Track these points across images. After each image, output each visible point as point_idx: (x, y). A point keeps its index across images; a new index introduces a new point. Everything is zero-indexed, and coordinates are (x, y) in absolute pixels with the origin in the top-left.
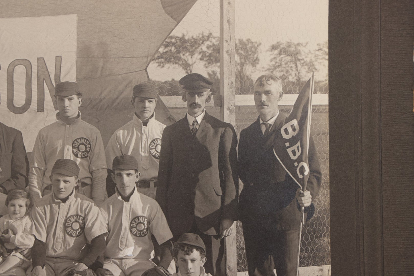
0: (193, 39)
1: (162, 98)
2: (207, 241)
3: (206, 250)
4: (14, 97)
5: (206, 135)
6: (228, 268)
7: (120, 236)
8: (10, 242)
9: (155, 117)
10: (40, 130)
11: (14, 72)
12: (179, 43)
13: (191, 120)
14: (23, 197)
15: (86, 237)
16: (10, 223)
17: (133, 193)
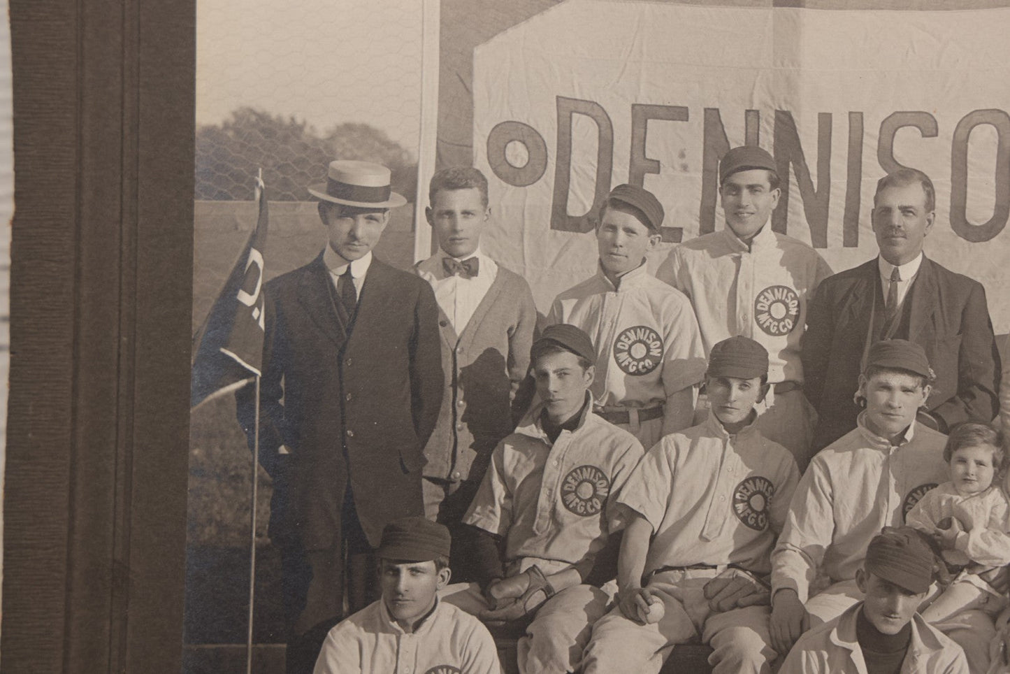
4: (968, 202)
8: (957, 548)
11: (970, 140)
14: (985, 442)
16: (955, 502)
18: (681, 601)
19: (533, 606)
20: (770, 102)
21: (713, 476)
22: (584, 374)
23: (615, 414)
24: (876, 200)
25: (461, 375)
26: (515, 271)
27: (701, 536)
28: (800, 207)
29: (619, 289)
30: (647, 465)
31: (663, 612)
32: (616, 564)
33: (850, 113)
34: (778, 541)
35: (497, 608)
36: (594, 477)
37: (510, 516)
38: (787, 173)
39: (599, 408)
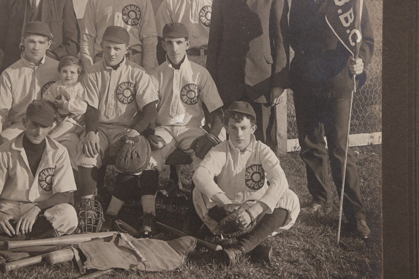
2: (258, 108)
3: (256, 118)
6: (279, 136)
17: (184, 60)
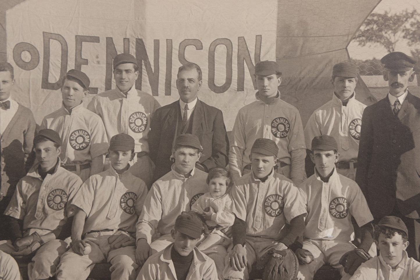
0: (397, 16)
1: (363, 77)
4: (215, 76)
5: (408, 116)
7: (319, 216)
8: (211, 219)
9: (355, 96)
10: (240, 109)
11: (215, 51)
12: (381, 21)
13: (392, 100)
14: (223, 175)
15: (285, 218)
18: (98, 245)
19: (35, 249)
20: (134, 35)
21: (112, 192)
22: (57, 150)
23: (70, 167)
24: (178, 76)
25: (3, 151)
26: (26, 106)
27: (107, 218)
28: (147, 79)
29: (71, 114)
30: (84, 188)
31: (91, 250)
32: (70, 230)
33: (167, 40)
34: (139, 219)
35: (19, 250)
36: (61, 194)
37: (25, 211)
38: (141, 65)
39: (63, 164)
